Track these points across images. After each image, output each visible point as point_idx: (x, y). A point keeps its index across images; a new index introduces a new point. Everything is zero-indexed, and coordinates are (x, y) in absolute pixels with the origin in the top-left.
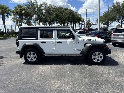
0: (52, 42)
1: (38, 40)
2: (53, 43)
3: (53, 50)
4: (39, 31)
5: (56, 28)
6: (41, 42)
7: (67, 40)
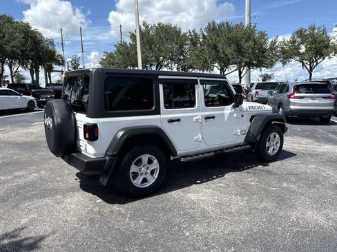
0: (195, 118)
1: (159, 114)
2: (197, 120)
3: (197, 140)
4: (161, 87)
5: (200, 78)
6: (169, 122)
7: (223, 110)
